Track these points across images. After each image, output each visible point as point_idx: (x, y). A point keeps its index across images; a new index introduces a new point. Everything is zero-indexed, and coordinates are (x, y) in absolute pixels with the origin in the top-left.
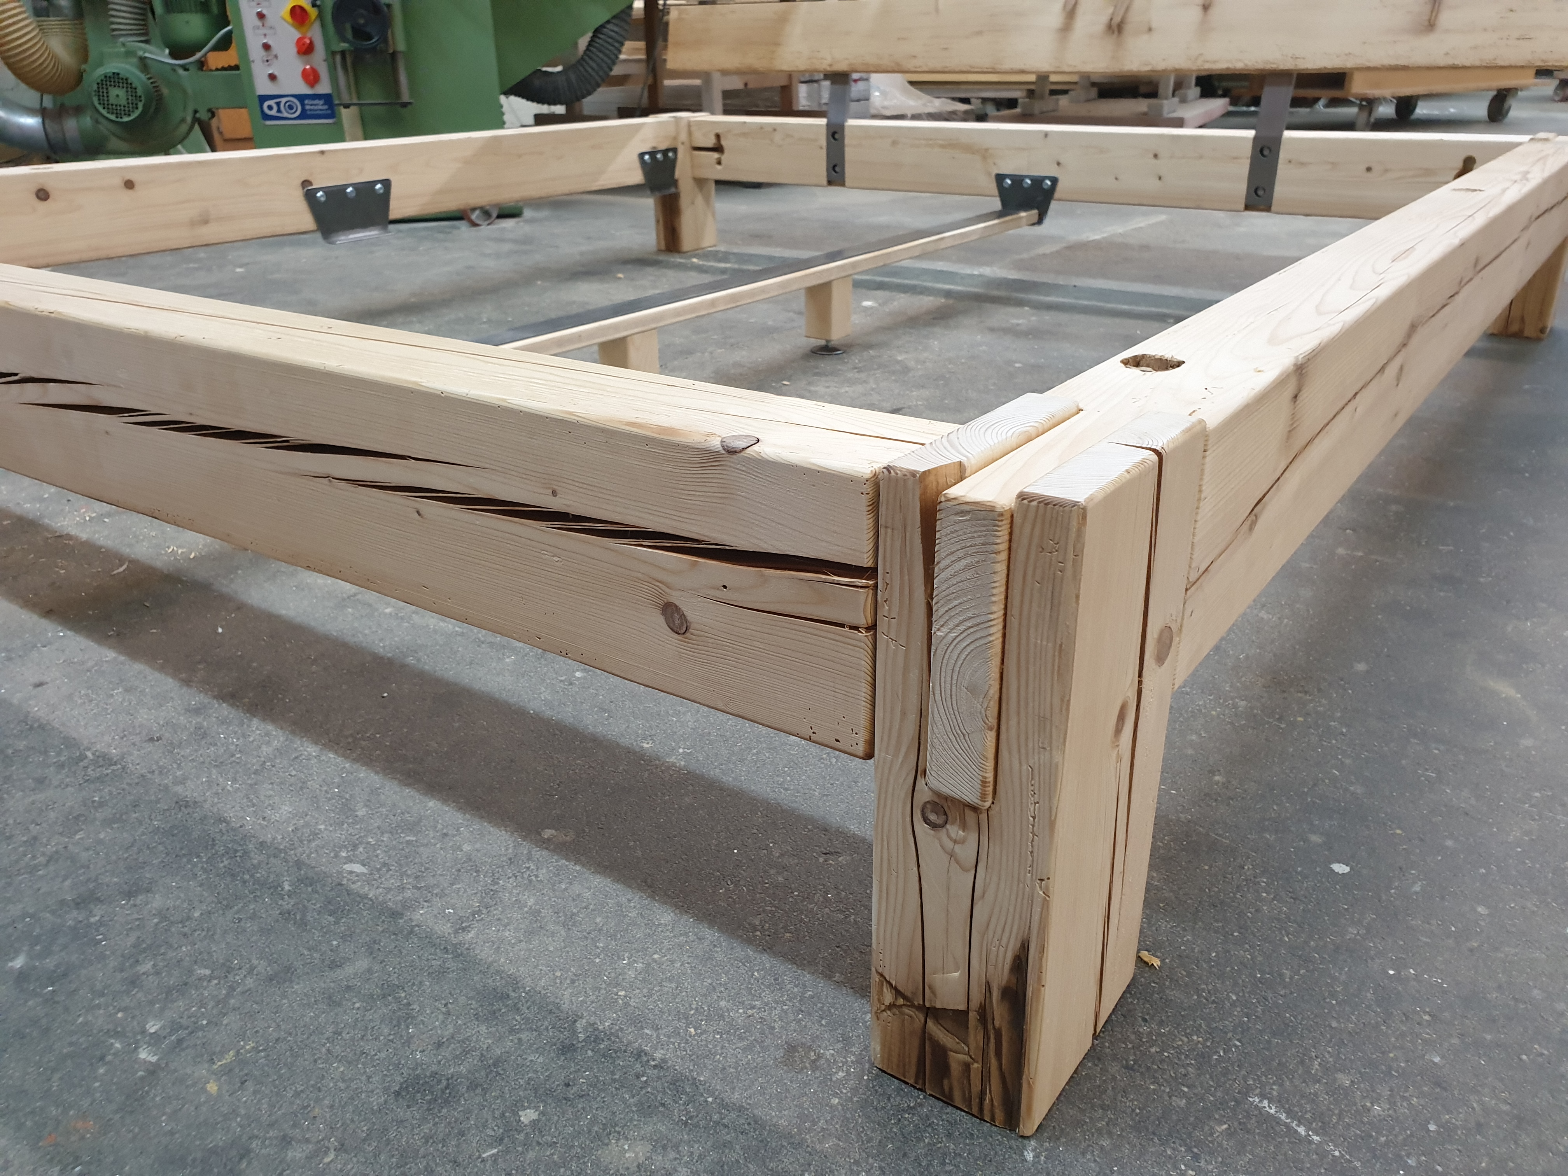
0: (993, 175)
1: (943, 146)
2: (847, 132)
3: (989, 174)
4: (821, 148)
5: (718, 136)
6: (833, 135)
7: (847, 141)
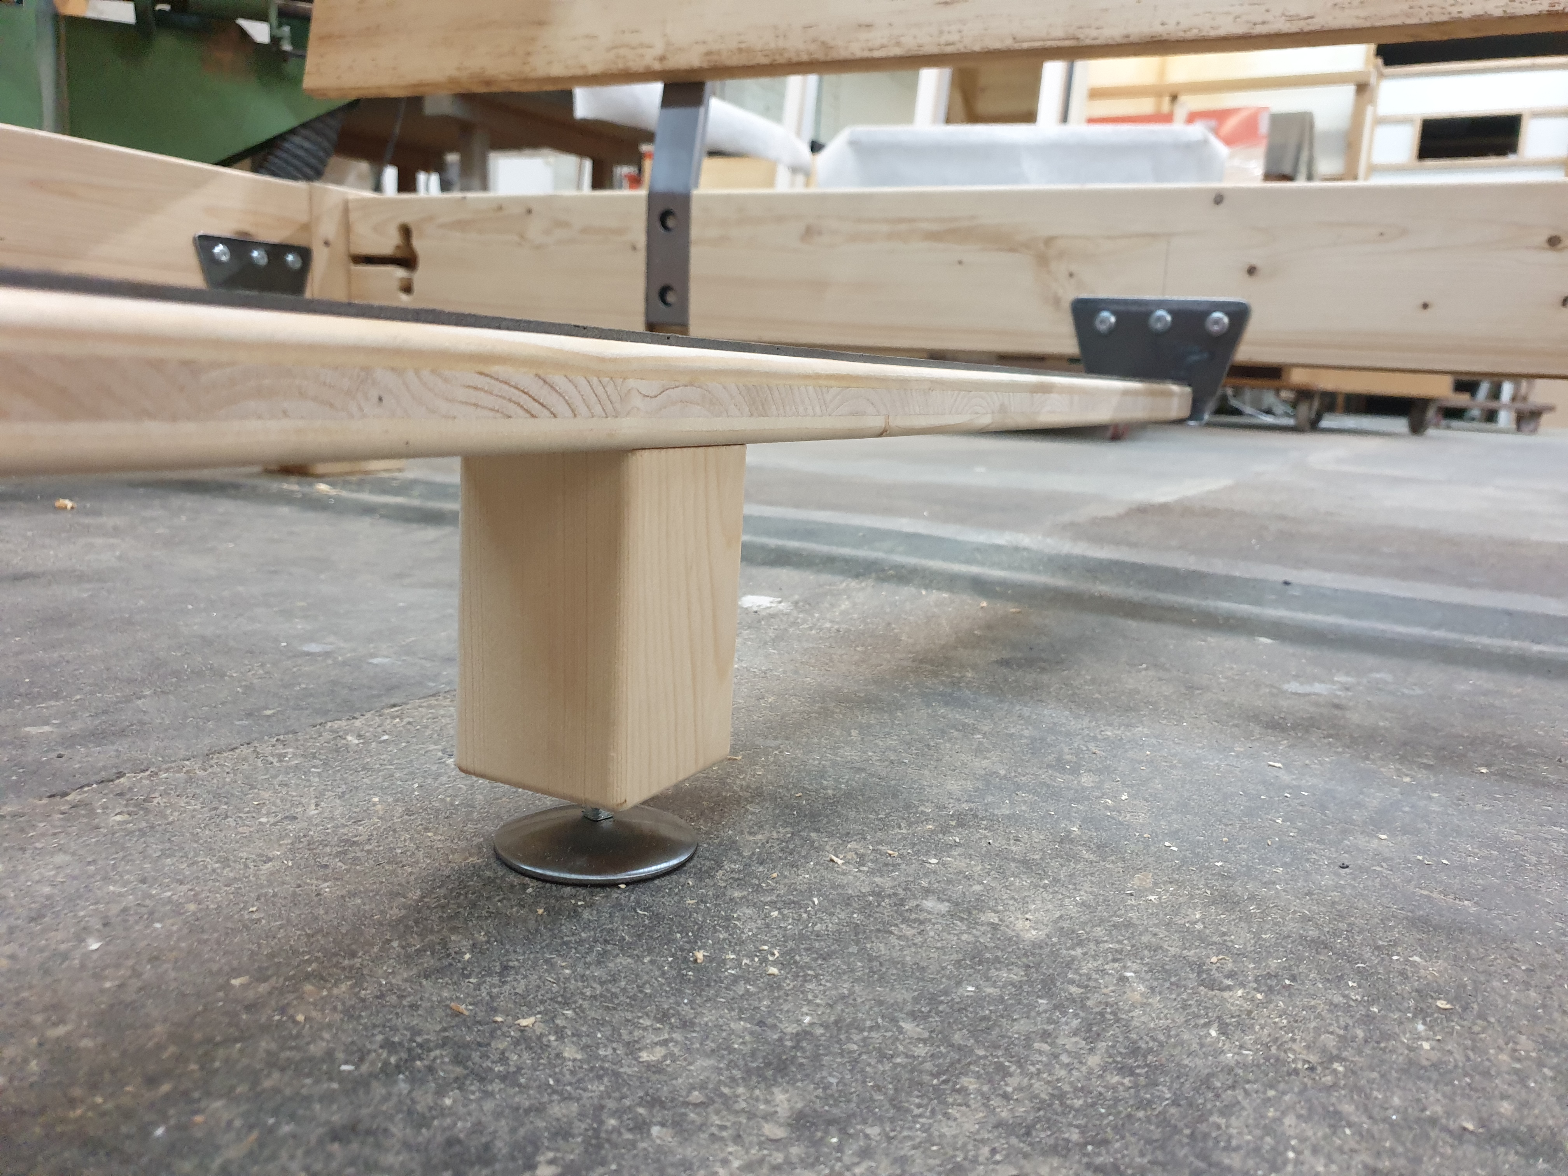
0: (1066, 305)
1: (932, 236)
2: (696, 211)
3: (1057, 301)
4: (634, 248)
5: (406, 232)
6: (664, 216)
7: (695, 231)
